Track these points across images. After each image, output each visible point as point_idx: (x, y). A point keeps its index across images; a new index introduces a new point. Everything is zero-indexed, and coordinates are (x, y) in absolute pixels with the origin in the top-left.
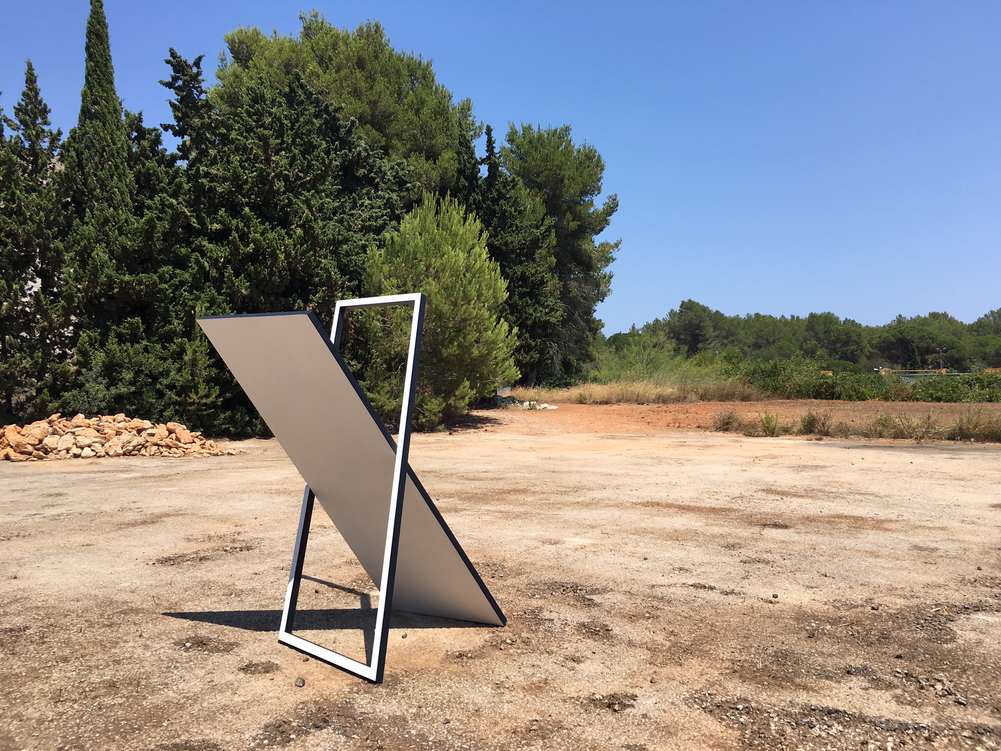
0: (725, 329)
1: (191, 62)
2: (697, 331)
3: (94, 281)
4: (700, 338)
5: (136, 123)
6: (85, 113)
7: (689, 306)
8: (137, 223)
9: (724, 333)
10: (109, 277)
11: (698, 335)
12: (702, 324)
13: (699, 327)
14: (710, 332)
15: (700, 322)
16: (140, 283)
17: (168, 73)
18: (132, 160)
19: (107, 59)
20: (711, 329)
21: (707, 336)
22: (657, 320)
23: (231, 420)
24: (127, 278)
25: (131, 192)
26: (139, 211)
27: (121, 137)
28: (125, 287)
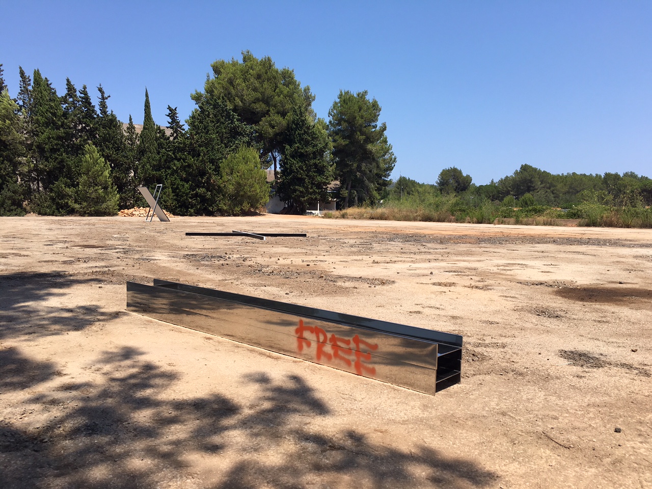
0: (549, 183)
1: (174, 109)
2: (529, 184)
3: (146, 173)
4: (531, 188)
5: (159, 128)
6: (144, 128)
7: (525, 168)
8: (158, 157)
9: (548, 185)
10: (149, 172)
11: (530, 186)
12: (533, 179)
13: (531, 182)
14: (538, 184)
15: (532, 178)
16: (157, 174)
17: (168, 112)
18: (157, 139)
19: (150, 112)
20: (540, 183)
21: (536, 187)
22: (507, 177)
23: (181, 211)
24: (155, 172)
25: (156, 148)
26: (158, 153)
27: (153, 133)
28: (154, 175)
